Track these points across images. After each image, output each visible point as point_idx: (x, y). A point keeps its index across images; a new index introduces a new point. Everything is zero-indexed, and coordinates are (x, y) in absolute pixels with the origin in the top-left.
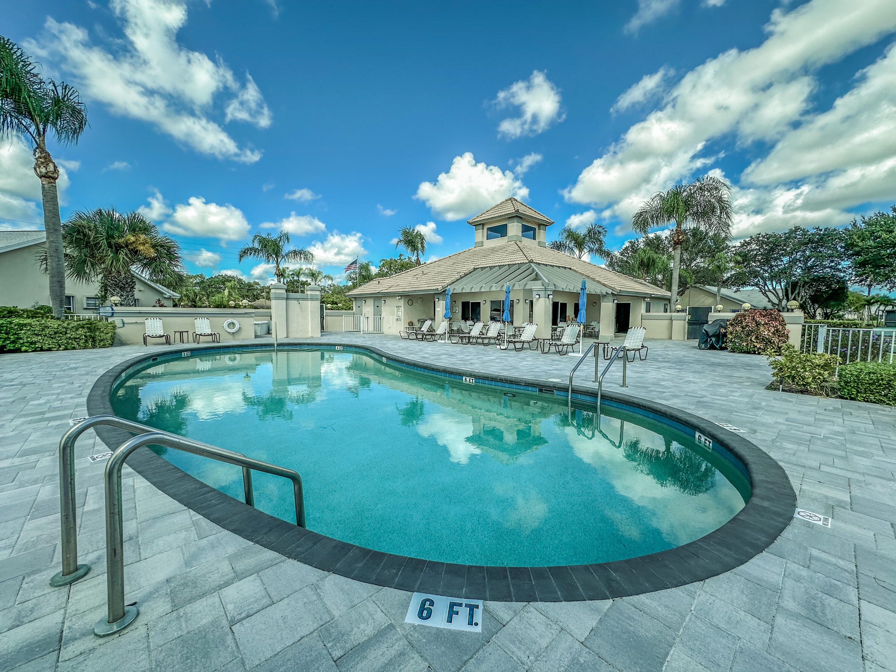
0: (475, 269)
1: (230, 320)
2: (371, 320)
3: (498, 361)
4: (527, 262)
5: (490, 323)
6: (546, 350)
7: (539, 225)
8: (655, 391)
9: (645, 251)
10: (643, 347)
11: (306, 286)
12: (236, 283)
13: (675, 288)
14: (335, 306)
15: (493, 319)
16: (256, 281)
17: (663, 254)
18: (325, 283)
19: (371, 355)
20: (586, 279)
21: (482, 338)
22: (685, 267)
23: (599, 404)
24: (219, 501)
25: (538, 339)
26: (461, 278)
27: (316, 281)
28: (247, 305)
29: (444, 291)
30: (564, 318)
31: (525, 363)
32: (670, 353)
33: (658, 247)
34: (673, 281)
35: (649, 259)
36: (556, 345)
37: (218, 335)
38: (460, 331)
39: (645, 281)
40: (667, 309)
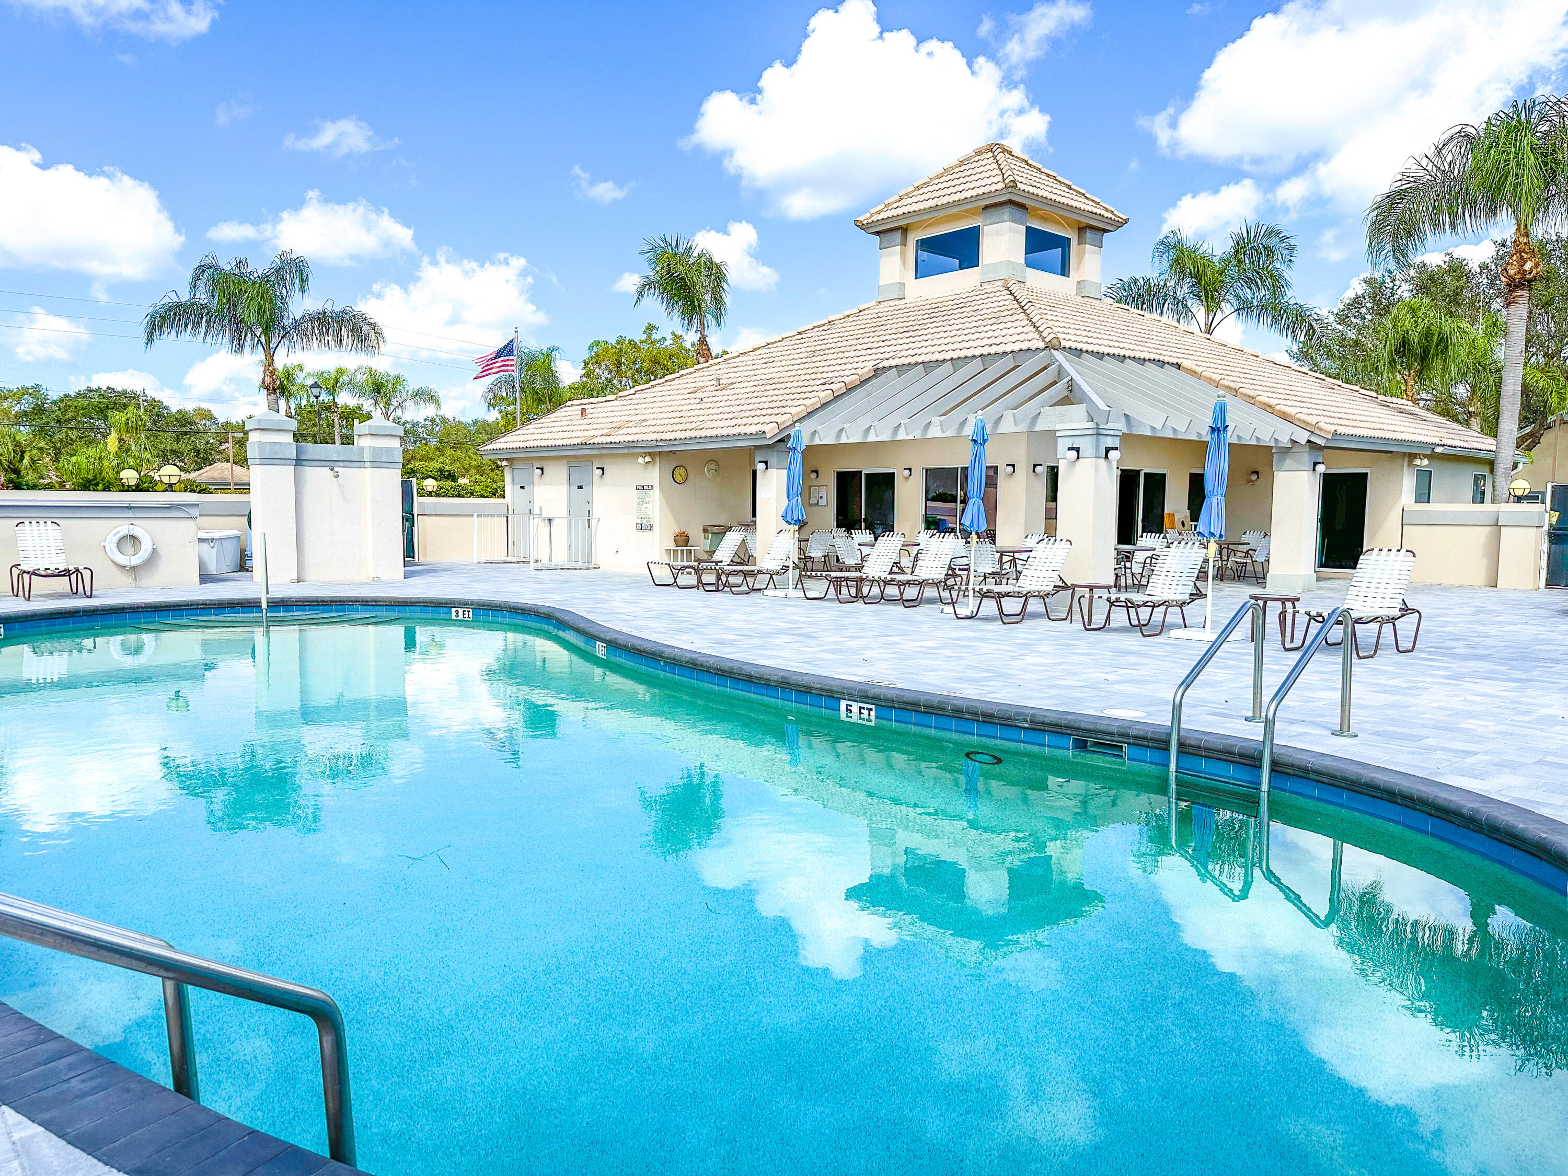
0: (878, 372)
1: (123, 527)
2: (560, 527)
3: (947, 652)
4: (1042, 345)
5: (923, 536)
6: (1098, 619)
7: (1082, 229)
8: (1443, 749)
9: (1413, 311)
10: (1406, 610)
11: (356, 422)
12: (141, 412)
13: (1510, 425)
14: (448, 484)
15: (934, 524)
16: (205, 406)
17: (1474, 322)
18: (418, 413)
19: (561, 633)
20: (1229, 400)
21: (900, 584)
22: (1542, 360)
23: (1265, 787)
24: (93, 1083)
25: (1074, 587)
26: (837, 398)
27: (388, 404)
28: (174, 480)
29: (781, 441)
30: (1155, 524)
31: (1030, 659)
32: (1493, 632)
33: (1455, 298)
34: (1504, 402)
35: (1428, 334)
36: (1129, 605)
37: (87, 574)
38: (831, 562)
39: (1415, 402)
40: (1483, 493)
